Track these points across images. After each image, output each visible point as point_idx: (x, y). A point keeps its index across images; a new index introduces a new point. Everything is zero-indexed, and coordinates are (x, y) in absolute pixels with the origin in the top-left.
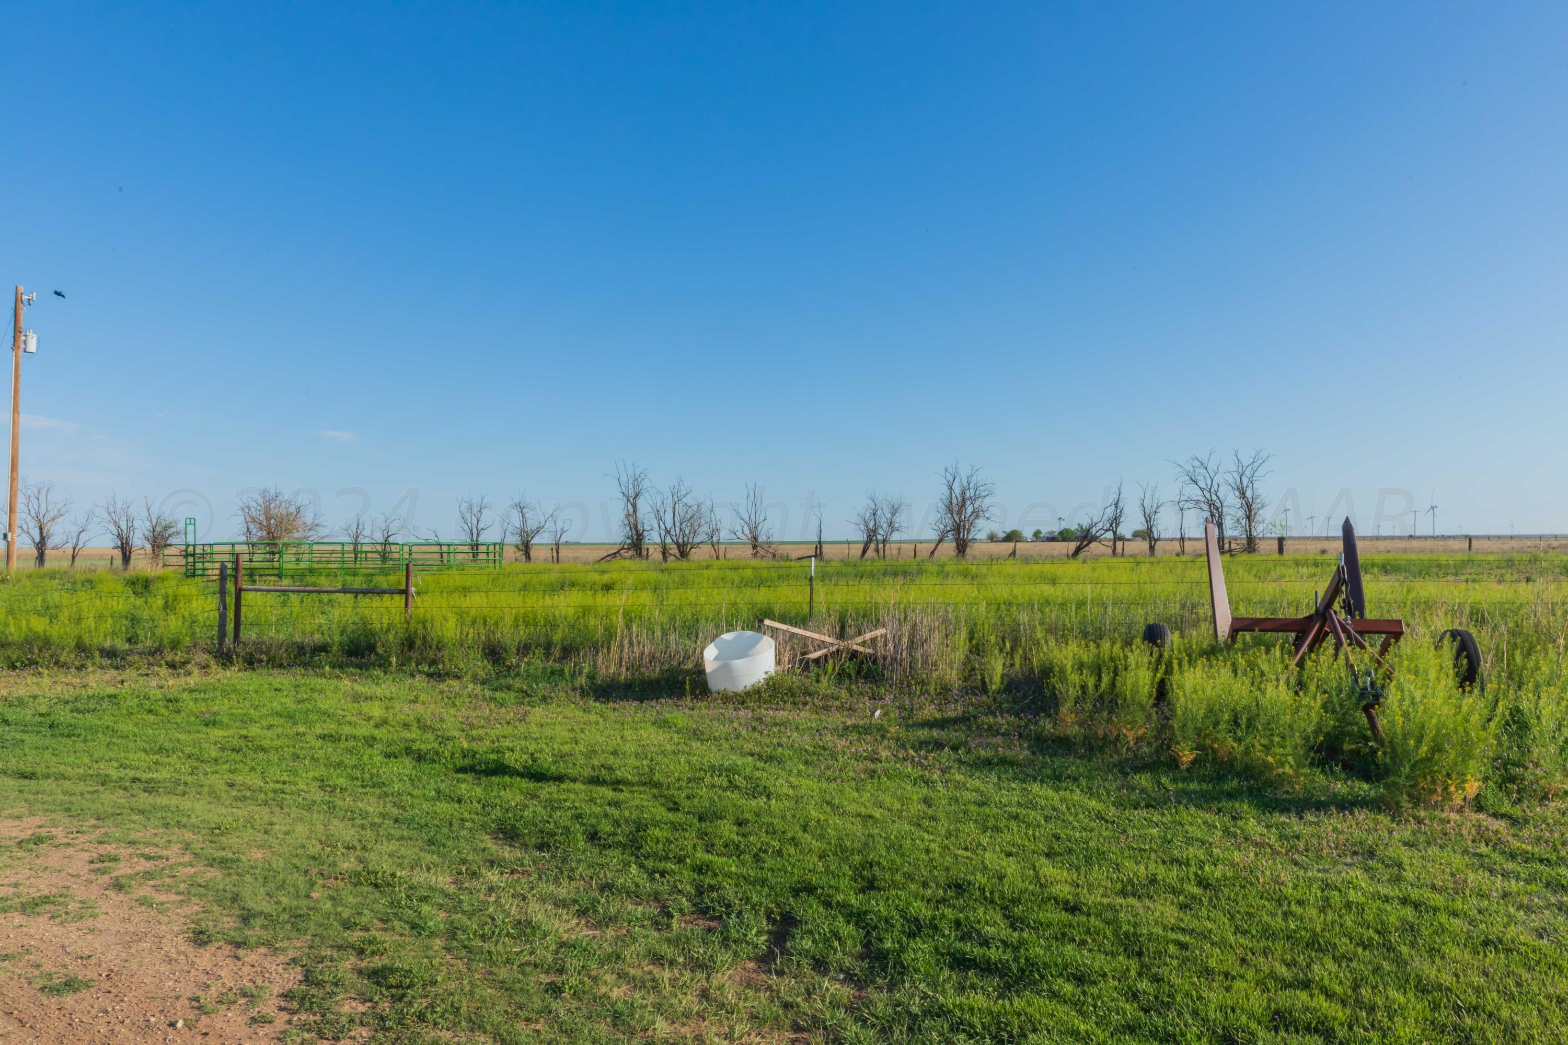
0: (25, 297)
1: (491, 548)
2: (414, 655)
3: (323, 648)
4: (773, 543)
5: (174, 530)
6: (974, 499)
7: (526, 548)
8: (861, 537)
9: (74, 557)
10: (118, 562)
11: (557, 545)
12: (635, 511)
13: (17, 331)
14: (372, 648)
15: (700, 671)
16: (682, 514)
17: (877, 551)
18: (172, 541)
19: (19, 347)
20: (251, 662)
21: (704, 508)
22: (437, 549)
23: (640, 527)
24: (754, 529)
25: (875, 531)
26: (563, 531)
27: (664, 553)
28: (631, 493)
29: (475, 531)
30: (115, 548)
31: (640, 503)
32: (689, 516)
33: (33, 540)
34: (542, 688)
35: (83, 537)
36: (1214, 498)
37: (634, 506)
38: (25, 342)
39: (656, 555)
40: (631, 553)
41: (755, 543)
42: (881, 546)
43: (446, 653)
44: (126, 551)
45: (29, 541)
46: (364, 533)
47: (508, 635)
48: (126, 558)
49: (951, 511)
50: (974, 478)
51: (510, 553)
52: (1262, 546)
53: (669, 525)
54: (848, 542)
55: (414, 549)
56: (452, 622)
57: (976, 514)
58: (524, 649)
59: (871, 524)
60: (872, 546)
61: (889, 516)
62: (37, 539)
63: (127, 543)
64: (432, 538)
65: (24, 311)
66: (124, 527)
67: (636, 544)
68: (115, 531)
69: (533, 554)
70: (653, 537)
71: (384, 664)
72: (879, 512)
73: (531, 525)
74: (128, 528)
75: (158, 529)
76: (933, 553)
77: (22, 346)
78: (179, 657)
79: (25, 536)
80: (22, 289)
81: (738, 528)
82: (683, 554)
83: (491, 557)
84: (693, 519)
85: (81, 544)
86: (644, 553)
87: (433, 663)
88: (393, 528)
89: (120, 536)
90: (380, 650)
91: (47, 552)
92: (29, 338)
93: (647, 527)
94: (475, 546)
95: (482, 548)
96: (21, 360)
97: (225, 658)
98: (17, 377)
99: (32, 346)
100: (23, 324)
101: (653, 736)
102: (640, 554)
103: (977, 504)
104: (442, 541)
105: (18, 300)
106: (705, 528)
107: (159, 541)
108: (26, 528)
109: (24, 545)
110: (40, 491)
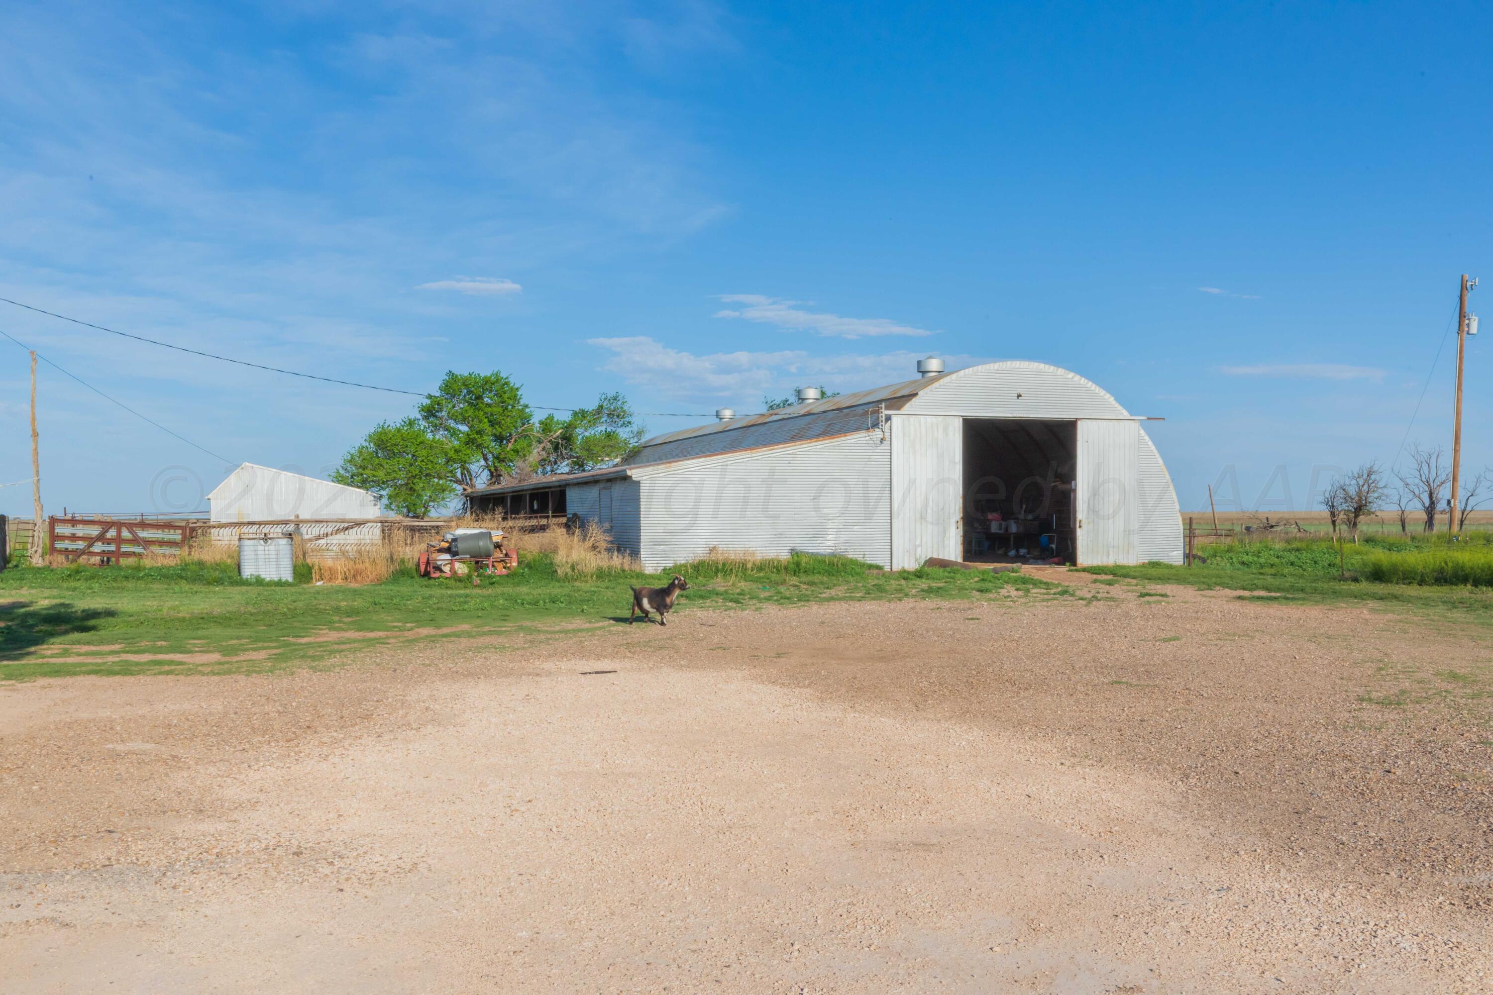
0: (1469, 284)
9: (1462, 522)
13: (1462, 316)
19: (1463, 331)
33: (1423, 504)
35: (1472, 501)
38: (1468, 325)
45: (1420, 506)
62: (1427, 503)
65: (1468, 296)
77: (1466, 329)
79: (1416, 500)
80: (1467, 277)
85: (1469, 508)
91: (1436, 516)
92: (1472, 321)
96: (1465, 342)
98: (1461, 359)
99: (1474, 329)
100: (1467, 309)
105: (1463, 288)
108: (1417, 492)
109: (1416, 510)
110: (1430, 456)
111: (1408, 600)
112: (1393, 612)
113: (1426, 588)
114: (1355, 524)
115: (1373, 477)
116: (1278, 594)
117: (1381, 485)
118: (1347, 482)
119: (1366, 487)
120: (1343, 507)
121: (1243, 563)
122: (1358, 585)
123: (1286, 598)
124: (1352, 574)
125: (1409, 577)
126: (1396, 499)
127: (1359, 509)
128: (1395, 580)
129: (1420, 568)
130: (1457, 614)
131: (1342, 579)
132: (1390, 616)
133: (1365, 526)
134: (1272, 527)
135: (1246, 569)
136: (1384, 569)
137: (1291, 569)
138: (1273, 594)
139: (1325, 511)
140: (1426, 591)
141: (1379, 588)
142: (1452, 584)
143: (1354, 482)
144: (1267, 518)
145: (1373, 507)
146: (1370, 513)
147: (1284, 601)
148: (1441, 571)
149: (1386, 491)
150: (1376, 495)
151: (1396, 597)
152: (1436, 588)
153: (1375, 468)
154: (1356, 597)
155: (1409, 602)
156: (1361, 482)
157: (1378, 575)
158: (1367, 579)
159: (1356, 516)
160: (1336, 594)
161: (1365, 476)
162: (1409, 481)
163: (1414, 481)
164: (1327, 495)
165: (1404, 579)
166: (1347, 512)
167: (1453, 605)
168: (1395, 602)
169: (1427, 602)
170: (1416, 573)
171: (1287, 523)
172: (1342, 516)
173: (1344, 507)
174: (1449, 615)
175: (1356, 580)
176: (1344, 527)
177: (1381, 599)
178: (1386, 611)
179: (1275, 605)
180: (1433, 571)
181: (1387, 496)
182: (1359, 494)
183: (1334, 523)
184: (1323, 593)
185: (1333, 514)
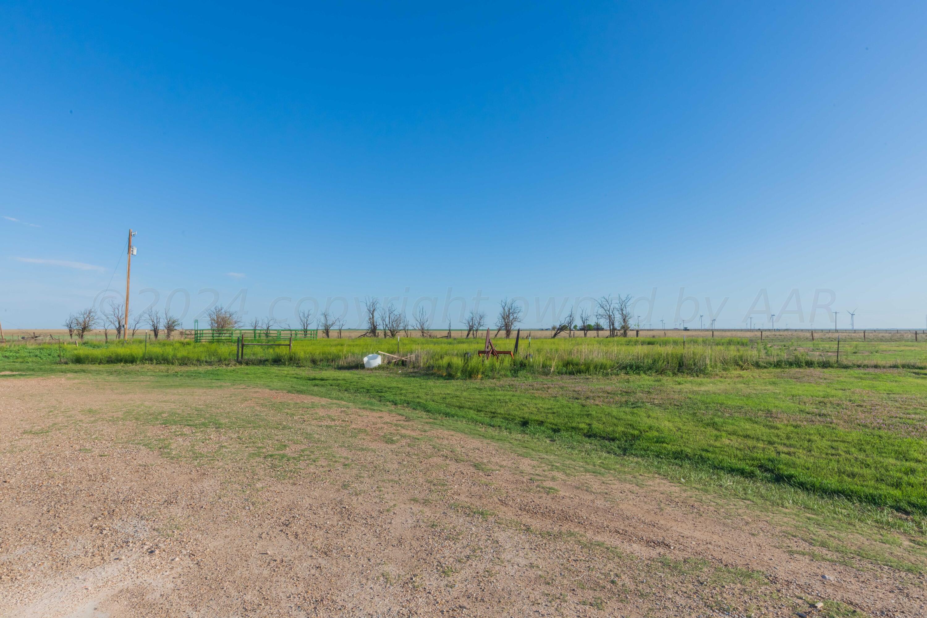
0: (133, 234)
1: (313, 332)
2: (292, 362)
3: (267, 360)
4: (430, 330)
5: (176, 323)
6: (513, 313)
7: (327, 332)
8: (466, 327)
9: (133, 334)
10: (153, 336)
11: (340, 330)
12: (373, 317)
13: (129, 247)
14: (280, 360)
15: (363, 364)
16: (393, 318)
17: (473, 335)
18: (176, 328)
19: (130, 253)
20: (247, 364)
21: (402, 316)
22: (289, 332)
23: (375, 324)
24: (422, 325)
25: (473, 327)
26: (343, 325)
27: (385, 335)
28: (372, 309)
29: (306, 325)
30: (151, 330)
31: (375, 314)
32: (395, 319)
33: (116, 327)
34: (326, 368)
35: (138, 326)
36: (611, 314)
37: (372, 314)
38: (132, 251)
39: (382, 335)
40: (371, 334)
41: (422, 331)
42: (475, 332)
43: (301, 361)
44: (156, 332)
45: (114, 328)
46: (259, 325)
47: (317, 357)
48: (156, 335)
49: (504, 318)
50: (513, 305)
51: (320, 334)
52: (629, 333)
53: (387, 322)
54: (461, 330)
55: (282, 332)
56: (302, 353)
57: (515, 319)
58: (321, 360)
59: (471, 324)
60: (471, 332)
61: (478, 320)
62: (118, 326)
63: (157, 328)
64: (288, 328)
65: (132, 239)
66: (156, 322)
67: (373, 330)
68: (151, 323)
69: (330, 334)
70: (380, 327)
71: (284, 364)
72: (474, 319)
73: (330, 323)
74: (157, 323)
75: (170, 323)
76: (496, 335)
78: (227, 363)
79: (112, 325)
80: (132, 231)
81: (414, 324)
82: (393, 335)
83: (312, 336)
84: (398, 320)
85: (136, 329)
86: (377, 334)
87: (297, 364)
88: (271, 324)
89: (153, 325)
90: (283, 361)
91: (121, 332)
92: (134, 249)
93: (378, 324)
94: (305, 331)
95: (308, 332)
96: (131, 258)
97: (240, 363)
98: (129, 265)
99: (135, 252)
100: (132, 244)
101: (350, 375)
102: (375, 335)
103: (515, 315)
104: (292, 328)
105: (130, 235)
106: (402, 325)
107: (170, 328)
108: (113, 321)
109: (112, 329)
110: (119, 306)
111: (90, 372)
112: (78, 379)
113: (102, 365)
114: (82, 336)
115: (91, 314)
116: (17, 373)
117: (96, 318)
118: (78, 316)
119: (88, 319)
120: (75, 327)
121: (6, 357)
122: (67, 365)
123: (20, 375)
124: (65, 360)
125: (94, 361)
126: (103, 324)
127: (84, 329)
128: (87, 362)
129: (100, 356)
130: (111, 378)
131: (60, 363)
132: (76, 381)
133: (88, 337)
134: (36, 337)
135: (8, 360)
136: (82, 357)
137: (34, 359)
138: (14, 373)
139: (67, 330)
140: (101, 367)
141: (79, 367)
142: (115, 363)
143: (82, 316)
144: (34, 333)
145: (92, 328)
146: (90, 330)
147: (19, 376)
148: (110, 357)
149: (98, 321)
150: (93, 322)
151: (84, 371)
152: (107, 365)
153: (93, 310)
154: (62, 372)
155: (90, 373)
156: (86, 317)
157: (78, 360)
158: (73, 362)
159: (83, 332)
160: (52, 371)
161: (88, 314)
162: (109, 317)
163: (112, 318)
164: (68, 322)
165: (92, 361)
166: (78, 330)
167: (111, 373)
168: (83, 373)
169: (98, 372)
170: (97, 359)
171: (45, 335)
172: (75, 332)
173: (77, 327)
174: (107, 378)
175: (66, 363)
176: (77, 337)
177: (76, 372)
178: (75, 378)
179: (12, 379)
180: (106, 357)
181: (99, 323)
182: (84, 322)
183: (71, 335)
184: (45, 371)
185: (70, 331)
